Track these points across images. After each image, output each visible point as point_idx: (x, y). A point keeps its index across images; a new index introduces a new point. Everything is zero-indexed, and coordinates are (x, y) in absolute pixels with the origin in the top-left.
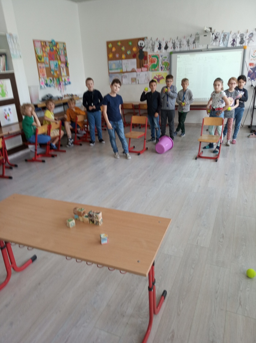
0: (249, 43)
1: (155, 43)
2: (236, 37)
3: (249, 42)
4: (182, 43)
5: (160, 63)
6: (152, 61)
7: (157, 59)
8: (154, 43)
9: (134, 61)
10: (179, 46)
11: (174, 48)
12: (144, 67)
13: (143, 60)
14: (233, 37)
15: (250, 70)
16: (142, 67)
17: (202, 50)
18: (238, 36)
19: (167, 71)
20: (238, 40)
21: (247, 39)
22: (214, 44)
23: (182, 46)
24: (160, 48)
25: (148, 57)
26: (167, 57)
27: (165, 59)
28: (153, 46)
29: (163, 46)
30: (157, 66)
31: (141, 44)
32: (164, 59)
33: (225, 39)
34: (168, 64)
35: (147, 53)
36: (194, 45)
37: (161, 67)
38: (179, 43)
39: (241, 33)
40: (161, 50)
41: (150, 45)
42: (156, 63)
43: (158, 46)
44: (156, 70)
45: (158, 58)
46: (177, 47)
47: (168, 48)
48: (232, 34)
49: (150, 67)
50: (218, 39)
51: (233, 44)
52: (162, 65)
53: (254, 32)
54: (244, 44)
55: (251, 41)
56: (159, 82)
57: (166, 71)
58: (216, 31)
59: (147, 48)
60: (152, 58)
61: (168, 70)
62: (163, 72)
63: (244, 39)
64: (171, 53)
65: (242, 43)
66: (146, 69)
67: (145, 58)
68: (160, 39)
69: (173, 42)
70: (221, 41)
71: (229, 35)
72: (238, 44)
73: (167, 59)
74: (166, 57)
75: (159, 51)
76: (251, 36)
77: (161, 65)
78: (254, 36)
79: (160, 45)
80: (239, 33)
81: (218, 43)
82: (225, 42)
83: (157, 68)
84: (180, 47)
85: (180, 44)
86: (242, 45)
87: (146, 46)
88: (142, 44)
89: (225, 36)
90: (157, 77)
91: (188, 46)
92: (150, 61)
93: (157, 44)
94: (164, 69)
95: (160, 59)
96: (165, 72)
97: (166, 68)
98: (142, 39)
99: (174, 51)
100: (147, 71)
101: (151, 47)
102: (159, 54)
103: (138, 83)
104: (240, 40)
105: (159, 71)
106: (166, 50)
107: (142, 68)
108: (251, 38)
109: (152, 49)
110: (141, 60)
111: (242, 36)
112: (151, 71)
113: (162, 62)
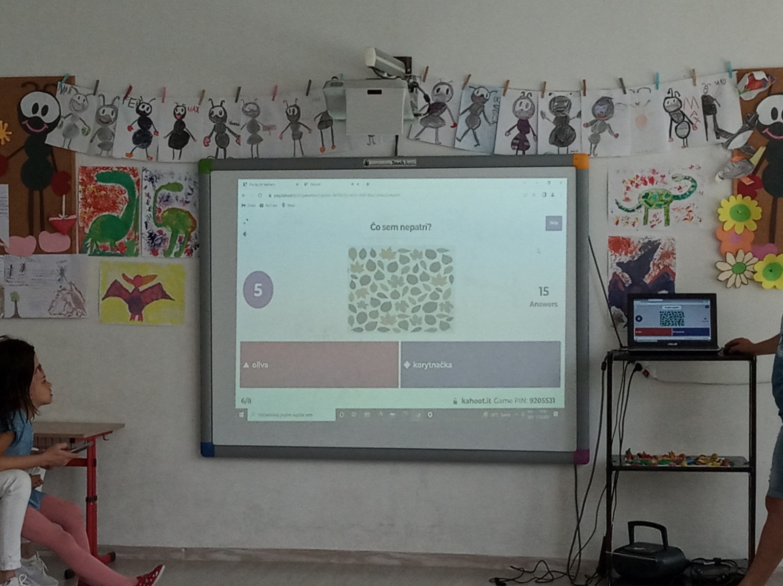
1: (116, 111)
2: (533, 110)
5: (145, 213)
6: (97, 203)
7: (126, 195)
8: (108, 111)
10: (245, 135)
11: (222, 142)
12: (54, 228)
13: (48, 192)
14: (518, 108)
15: (620, 270)
16: (41, 231)
17: (370, 163)
18: (543, 105)
19: (183, 255)
20: (544, 127)
22: (429, 134)
23: (261, 133)
24: (143, 138)
25: (79, 177)
26: (186, 189)
27: (173, 196)
28: (104, 122)
29: (164, 125)
30: (127, 227)
31: (35, 108)
33: (482, 116)
34: (189, 222)
35: (70, 154)
36: (327, 132)
37: (152, 237)
38: (244, 120)
39: (557, 94)
40: (151, 148)
41: (89, 117)
43: (136, 127)
44: (123, 251)
45: (133, 189)
48: (513, 94)
49: (87, 231)
50: (445, 115)
51: (520, 143)
52: (156, 219)
53: (616, 96)
54: (574, 147)
55: (605, 135)
56: (141, 319)
57: (177, 255)
58: (435, 76)
59: (70, 132)
61: (189, 253)
62: (160, 260)
64: (205, 167)
66: (64, 241)
67: (63, 184)
68: (144, 91)
69: (217, 111)
70: (462, 126)
71: (497, 99)
72: (544, 145)
73: (182, 195)
74: (177, 187)
75: (139, 152)
76: (601, 109)
77: (151, 222)
79: (145, 121)
80: (546, 94)
81: (445, 132)
82: (483, 131)
83: (124, 240)
84: (255, 140)
85: (253, 127)
86: (563, 150)
87: (66, 122)
88: (45, 110)
89: (478, 102)
90: (130, 288)
91: (297, 136)
92: (84, 199)
93: (128, 117)
94: (167, 245)
95: (144, 191)
96: (172, 261)
97: (180, 240)
98: (42, 87)
99: (221, 155)
100: (70, 251)
101: (94, 126)
102: (138, 166)
103: (16, 316)
104: (554, 126)
105: (136, 255)
106: (177, 152)
107: (44, 236)
108: (607, 122)
109: (97, 141)
110: (37, 194)
111: (560, 107)
112: (94, 254)
113: (156, 210)
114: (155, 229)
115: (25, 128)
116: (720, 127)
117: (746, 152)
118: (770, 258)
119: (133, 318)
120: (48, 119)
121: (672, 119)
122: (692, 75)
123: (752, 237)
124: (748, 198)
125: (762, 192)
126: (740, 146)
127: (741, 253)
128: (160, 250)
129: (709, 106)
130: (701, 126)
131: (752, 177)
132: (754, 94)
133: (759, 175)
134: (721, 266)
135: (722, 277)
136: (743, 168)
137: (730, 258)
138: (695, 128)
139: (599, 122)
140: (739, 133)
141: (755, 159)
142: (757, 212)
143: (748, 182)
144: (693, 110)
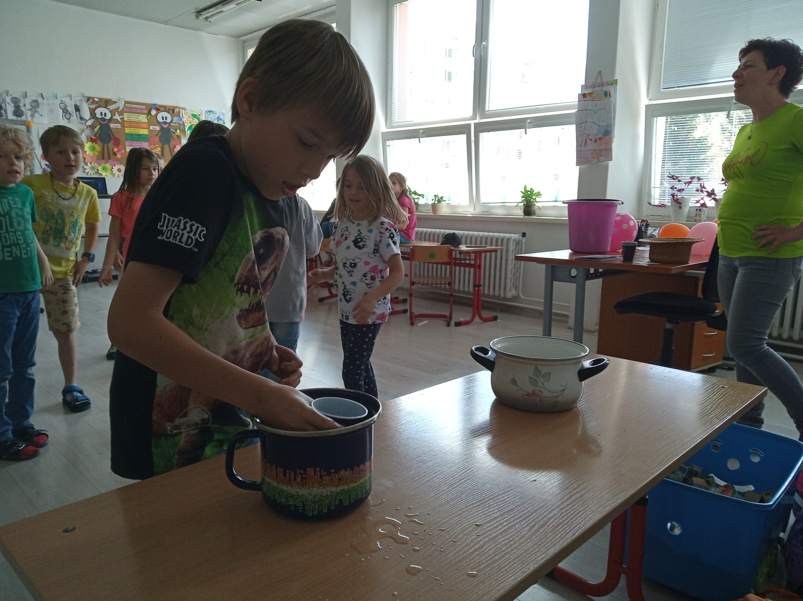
0: (34, 118)
2: (4, 100)
3: (33, 116)
15: (46, 167)
18: (8, 99)
20: (10, 108)
21: (28, 110)
39: (14, 96)
53: (40, 100)
54: (23, 118)
55: (36, 115)
63: (22, 108)
65: (18, 114)
72: (10, 116)
76: (34, 104)
78: (40, 106)
80: (9, 95)
86: (19, 119)
104: (14, 109)
108: (37, 110)
111: (16, 101)
116: (82, 116)
117: (92, 127)
118: (102, 165)
121: (63, 112)
122: (70, 96)
123: (96, 157)
124: (94, 143)
125: (99, 141)
126: (90, 124)
127: (93, 163)
129: (77, 109)
130: (75, 115)
131: (95, 136)
132: (93, 106)
133: (97, 135)
134: (85, 167)
135: (86, 171)
136: (91, 133)
137: (89, 164)
138: (72, 116)
139: (33, 110)
140: (89, 120)
141: (96, 130)
142: (98, 148)
143: (94, 138)
144: (71, 109)
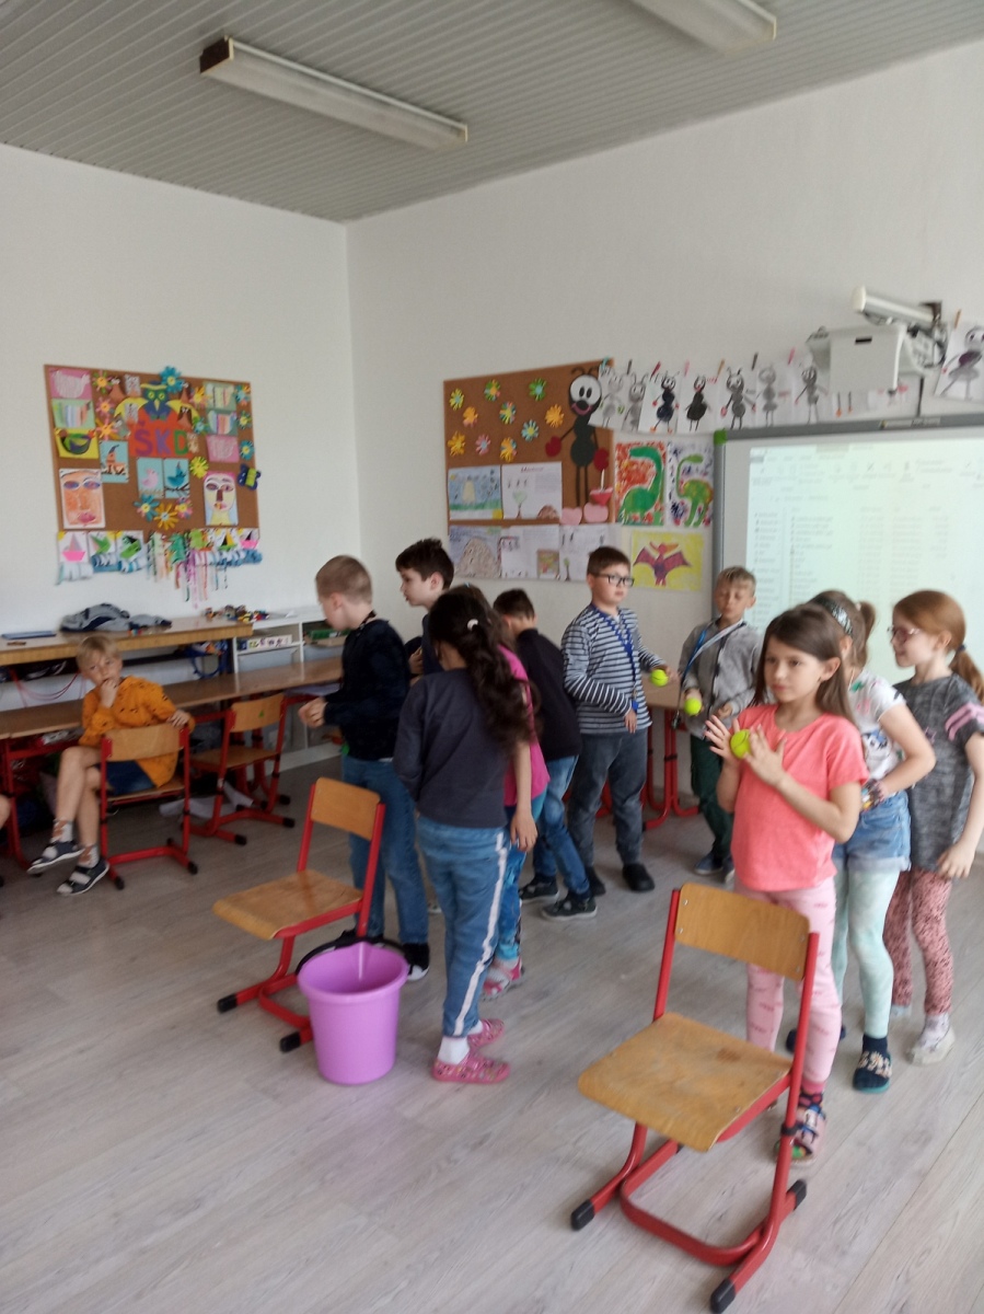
1: (643, 389)
4: (776, 386)
5: (669, 486)
6: (631, 477)
8: (638, 389)
9: (554, 469)
10: (761, 403)
11: (739, 411)
12: (595, 501)
13: (591, 467)
16: (587, 502)
19: (702, 525)
23: (776, 400)
24: (665, 413)
25: (615, 454)
26: (706, 461)
27: (694, 467)
28: (636, 399)
29: (684, 400)
30: (654, 498)
31: (582, 391)
32: (686, 464)
34: (707, 493)
35: (608, 433)
37: (675, 508)
38: (760, 387)
40: (673, 422)
41: (623, 398)
42: (648, 486)
43: (661, 403)
45: (659, 461)
46: (754, 406)
47: (707, 412)
49: (622, 502)
50: (979, 366)
52: (679, 491)
56: (664, 583)
57: (696, 524)
58: (968, 320)
59: (608, 413)
60: (633, 459)
61: (707, 522)
62: (681, 529)
64: (720, 437)
66: (602, 512)
67: (603, 460)
68: (670, 369)
69: (734, 381)
73: (702, 466)
74: (698, 459)
75: (662, 426)
77: (674, 494)
79: (668, 396)
81: (978, 384)
83: (652, 510)
84: (769, 408)
85: (769, 394)
87: (605, 403)
88: (589, 393)
90: (655, 555)
92: (620, 473)
93: (654, 393)
94: (688, 514)
95: (669, 465)
96: (691, 530)
97: (700, 510)
98: (587, 370)
99: (737, 425)
100: (608, 521)
101: (628, 405)
102: (665, 440)
103: (568, 579)
105: (662, 524)
106: (694, 424)
107: (588, 507)
109: (630, 418)
110: (582, 470)
112: (627, 523)
113: (679, 482)
114: (678, 500)
115: (573, 410)
119: (658, 582)
120: (592, 401)
128: (682, 520)
